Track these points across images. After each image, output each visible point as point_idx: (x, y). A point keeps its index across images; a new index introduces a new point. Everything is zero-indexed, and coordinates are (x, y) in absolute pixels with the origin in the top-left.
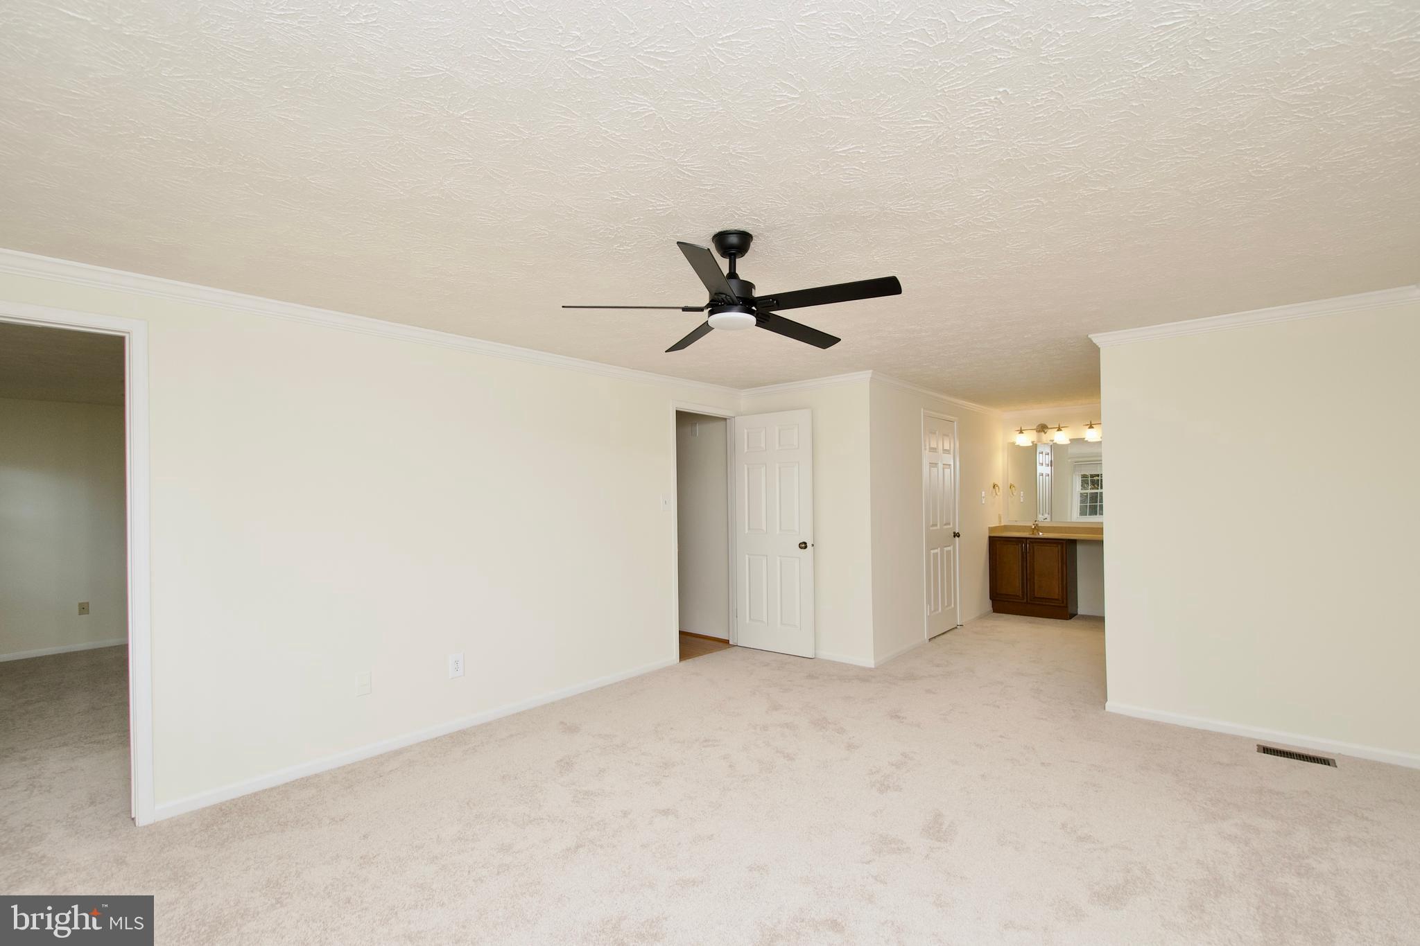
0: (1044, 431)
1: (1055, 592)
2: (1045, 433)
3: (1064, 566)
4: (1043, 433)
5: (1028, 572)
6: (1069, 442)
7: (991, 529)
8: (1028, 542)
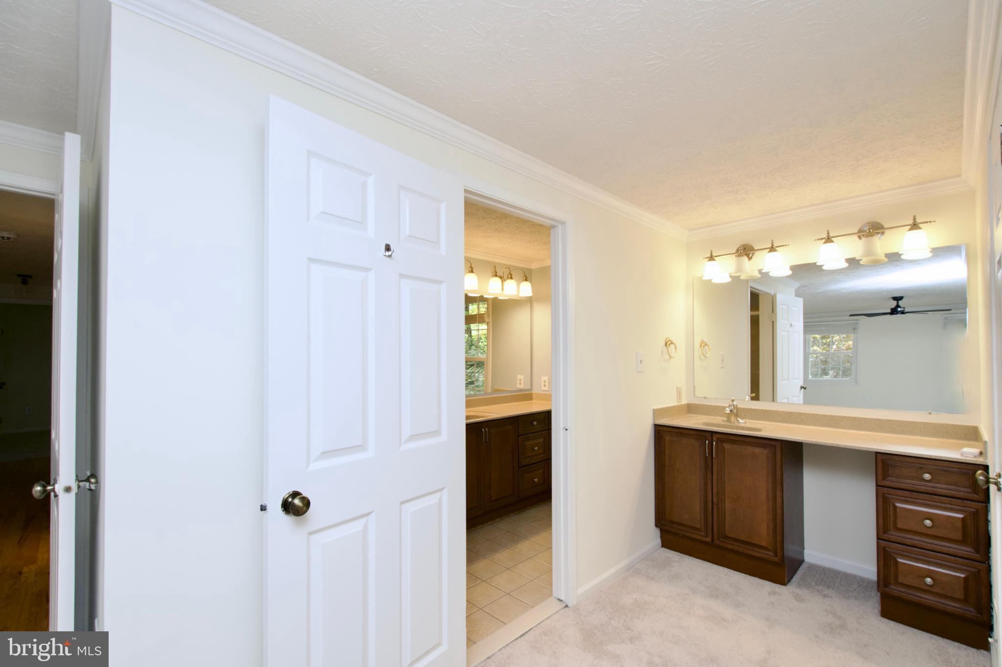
0: (748, 255)
1: (763, 534)
2: (750, 259)
3: (779, 488)
4: (745, 258)
5: (715, 490)
6: (790, 272)
7: (656, 413)
8: (715, 438)
